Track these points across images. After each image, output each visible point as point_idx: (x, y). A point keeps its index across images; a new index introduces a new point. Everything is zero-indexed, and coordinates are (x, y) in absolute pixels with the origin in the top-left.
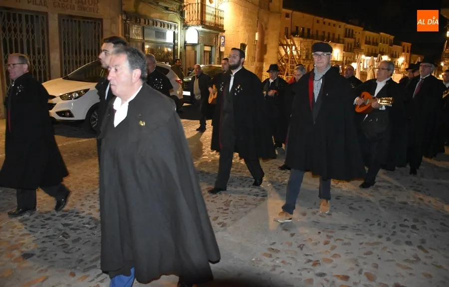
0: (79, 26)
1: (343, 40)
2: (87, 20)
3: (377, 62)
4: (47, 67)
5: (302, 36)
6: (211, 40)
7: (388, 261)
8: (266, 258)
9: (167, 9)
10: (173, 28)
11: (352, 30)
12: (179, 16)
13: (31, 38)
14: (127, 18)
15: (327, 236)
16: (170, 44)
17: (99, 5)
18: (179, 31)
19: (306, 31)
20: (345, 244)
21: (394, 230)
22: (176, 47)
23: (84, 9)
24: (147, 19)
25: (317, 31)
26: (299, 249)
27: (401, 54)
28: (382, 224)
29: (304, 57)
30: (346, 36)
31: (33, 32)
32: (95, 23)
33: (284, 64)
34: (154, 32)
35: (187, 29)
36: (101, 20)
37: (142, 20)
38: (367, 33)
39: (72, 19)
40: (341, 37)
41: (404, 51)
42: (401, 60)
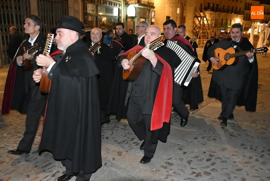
0: (52, 5)
1: (244, 12)
3: (267, 27)
5: (212, 10)
6: (145, 14)
7: (254, 176)
8: (163, 169)
10: (118, 6)
11: (251, 5)
13: (18, 13)
15: (210, 155)
16: (116, 17)
18: (122, 8)
19: (215, 6)
20: (223, 162)
21: (263, 153)
22: (120, 19)
25: (224, 6)
26: (188, 163)
28: (254, 148)
29: (213, 25)
30: (245, 9)
31: (19, 9)
32: (63, 2)
33: (198, 30)
34: (105, 9)
35: (128, 6)
36: (67, 0)
37: (96, 0)
40: (242, 10)
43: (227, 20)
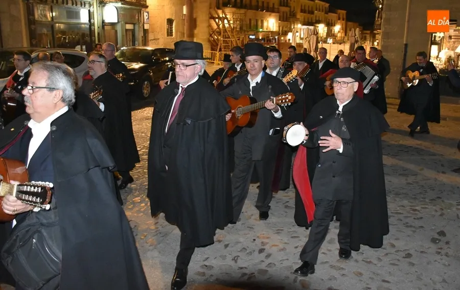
1: (278, 9)
5: (235, 6)
6: (133, 17)
10: (87, 6)
15: (262, 243)
16: (85, 24)
18: (94, 9)
19: (239, 1)
20: (281, 250)
22: (93, 27)
25: (251, 1)
27: (337, 22)
29: (238, 29)
30: (281, 5)
33: (216, 38)
34: (65, 11)
35: (104, 6)
38: (302, 1)
40: (276, 6)
41: (339, 19)
42: (337, 28)
43: (257, 21)
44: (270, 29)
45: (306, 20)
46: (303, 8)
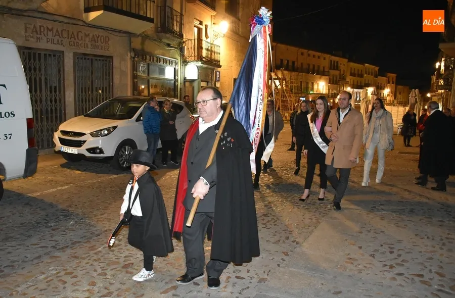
0: (92, 64)
1: (329, 72)
2: (98, 58)
4: (63, 105)
5: (287, 69)
6: (207, 75)
8: (349, 264)
9: (169, 45)
10: (174, 64)
11: (337, 62)
12: (178, 51)
14: (135, 55)
15: (389, 247)
16: (171, 80)
17: (109, 42)
18: (178, 67)
19: (290, 64)
20: (407, 253)
21: (443, 242)
22: (177, 83)
23: (97, 47)
24: (152, 56)
25: (302, 64)
26: (372, 257)
27: (386, 85)
28: (431, 238)
30: (330, 69)
32: (106, 61)
34: (158, 68)
35: (186, 65)
36: (112, 57)
37: (148, 57)
38: (352, 64)
39: (86, 57)
40: (326, 70)
41: (389, 83)
42: (386, 92)
43: (307, 83)
44: (320, 91)
45: (355, 83)
46: (353, 72)
